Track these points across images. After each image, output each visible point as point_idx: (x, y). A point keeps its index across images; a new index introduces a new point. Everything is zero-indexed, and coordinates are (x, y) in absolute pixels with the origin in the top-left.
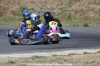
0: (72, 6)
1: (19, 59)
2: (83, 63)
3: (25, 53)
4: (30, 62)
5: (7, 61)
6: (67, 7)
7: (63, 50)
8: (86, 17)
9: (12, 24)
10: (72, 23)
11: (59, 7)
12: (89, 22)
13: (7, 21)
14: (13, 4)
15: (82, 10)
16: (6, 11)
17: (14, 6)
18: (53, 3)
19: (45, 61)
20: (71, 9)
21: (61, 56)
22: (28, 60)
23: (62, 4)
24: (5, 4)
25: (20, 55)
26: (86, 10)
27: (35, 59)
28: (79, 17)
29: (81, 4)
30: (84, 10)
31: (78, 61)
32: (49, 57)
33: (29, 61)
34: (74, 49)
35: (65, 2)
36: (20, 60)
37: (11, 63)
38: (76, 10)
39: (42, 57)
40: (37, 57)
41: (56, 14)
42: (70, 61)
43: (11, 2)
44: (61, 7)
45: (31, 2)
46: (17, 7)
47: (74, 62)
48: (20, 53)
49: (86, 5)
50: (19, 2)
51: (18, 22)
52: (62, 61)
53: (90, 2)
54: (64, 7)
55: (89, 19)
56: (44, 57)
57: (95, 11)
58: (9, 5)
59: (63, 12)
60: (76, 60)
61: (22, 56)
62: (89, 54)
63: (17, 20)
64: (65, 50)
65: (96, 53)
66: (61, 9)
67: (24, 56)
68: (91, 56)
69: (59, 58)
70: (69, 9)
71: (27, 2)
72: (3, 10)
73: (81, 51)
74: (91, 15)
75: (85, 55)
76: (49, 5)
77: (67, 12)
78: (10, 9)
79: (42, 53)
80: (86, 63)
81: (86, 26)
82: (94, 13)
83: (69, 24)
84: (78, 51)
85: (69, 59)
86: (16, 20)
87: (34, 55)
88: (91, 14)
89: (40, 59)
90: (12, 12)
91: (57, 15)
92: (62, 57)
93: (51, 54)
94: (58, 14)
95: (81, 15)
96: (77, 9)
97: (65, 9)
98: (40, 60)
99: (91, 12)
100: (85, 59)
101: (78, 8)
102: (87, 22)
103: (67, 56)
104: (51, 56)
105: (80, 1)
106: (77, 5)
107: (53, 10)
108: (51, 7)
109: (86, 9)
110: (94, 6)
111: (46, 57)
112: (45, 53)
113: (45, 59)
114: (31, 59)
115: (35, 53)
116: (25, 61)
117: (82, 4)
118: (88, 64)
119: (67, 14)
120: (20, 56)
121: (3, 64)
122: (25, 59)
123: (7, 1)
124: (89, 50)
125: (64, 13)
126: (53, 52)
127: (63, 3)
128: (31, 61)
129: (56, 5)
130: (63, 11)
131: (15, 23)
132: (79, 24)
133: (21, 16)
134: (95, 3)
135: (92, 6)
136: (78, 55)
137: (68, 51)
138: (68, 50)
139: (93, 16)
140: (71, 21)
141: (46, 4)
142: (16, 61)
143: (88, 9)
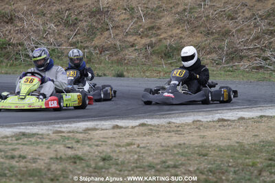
4: (11, 144)
6: (85, 41)
21: (70, 132)
26: (120, 45)
31: (100, 143)
33: (9, 142)
34: (94, 120)
39: (34, 135)
45: (18, 30)
57: (137, 47)
65: (135, 127)
71: (10, 32)
73: (108, 124)
74: (129, 55)
77: (86, 50)
79: (35, 127)
81: (120, 75)
82: (134, 52)
84: (103, 122)
89: (30, 139)
95: (111, 55)
96: (104, 44)
97: (82, 44)
100: (114, 138)
106: (103, 37)
107: (59, 46)
111: (42, 135)
113: (40, 138)
114: (14, 139)
124: (124, 121)
132: (106, 72)
134: (136, 33)
135: (131, 39)
136: (102, 132)
138: (83, 121)
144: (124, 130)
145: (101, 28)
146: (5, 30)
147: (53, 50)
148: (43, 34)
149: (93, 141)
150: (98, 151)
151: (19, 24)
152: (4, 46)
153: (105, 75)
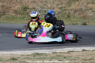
0: (72, 6)
1: (21, 56)
2: (81, 60)
3: (27, 50)
5: (9, 58)
7: (63, 48)
8: (85, 16)
9: (15, 23)
10: (71, 22)
11: (59, 6)
12: (87, 20)
13: (10, 19)
14: (15, 4)
15: (81, 10)
16: (9, 10)
17: (16, 6)
18: (53, 3)
19: (45, 58)
20: (70, 8)
22: (29, 57)
23: (61, 4)
24: (8, 4)
25: (22, 52)
28: (78, 16)
29: (79, 3)
30: (83, 9)
32: (50, 54)
35: (64, 2)
36: (21, 57)
37: (13, 60)
38: (75, 10)
40: (38, 54)
41: (56, 13)
42: (69, 58)
43: (13, 2)
44: (61, 6)
46: (19, 6)
47: (73, 59)
48: (22, 50)
49: (85, 4)
50: (21, 2)
51: (20, 21)
52: (62, 58)
53: (88, 1)
54: (64, 7)
55: (87, 18)
56: (44, 54)
58: (11, 4)
59: (63, 11)
60: (75, 57)
61: (23, 53)
62: (87, 51)
63: (19, 19)
64: (65, 48)
66: (60, 8)
67: (25, 53)
68: (89, 54)
69: (59, 55)
70: (68, 8)
72: (5, 9)
75: (84, 52)
76: (49, 4)
78: (13, 8)
80: (85, 60)
83: (68, 22)
85: (68, 56)
87: (35, 52)
88: (90, 14)
90: (14, 11)
91: (57, 14)
92: (61, 54)
93: (51, 52)
94: (58, 13)
98: (41, 57)
99: (89, 12)
101: (77, 7)
102: (85, 21)
103: (66, 53)
104: (51, 53)
105: (78, 1)
108: (51, 6)
109: (85, 8)
110: (92, 6)
112: (46, 50)
115: (36, 50)
116: (26, 58)
117: (80, 4)
118: (86, 61)
119: (67, 13)
120: (22, 53)
121: (5, 60)
122: (27, 55)
123: (9, 1)
125: (64, 12)
126: (53, 50)
127: (63, 2)
128: (32, 58)
129: (56, 4)
130: (62, 10)
131: (17, 22)
133: (23, 15)
137: (68, 48)
139: (91, 15)
140: (70, 20)
141: (47, 4)
142: (18, 58)
143: (86, 8)
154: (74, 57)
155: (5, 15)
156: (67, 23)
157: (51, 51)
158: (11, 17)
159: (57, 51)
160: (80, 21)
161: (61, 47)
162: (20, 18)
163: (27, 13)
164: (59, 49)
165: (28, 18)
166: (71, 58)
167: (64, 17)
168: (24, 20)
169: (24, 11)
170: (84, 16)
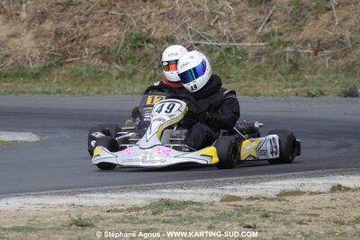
0: (305, 28)
1: (108, 211)
2: (325, 224)
3: (131, 190)
4: (143, 222)
5: (65, 218)
6: (287, 31)
7: (262, 180)
8: (353, 63)
9: (99, 93)
10: (302, 86)
11: (259, 30)
13: (83, 80)
14: (102, 23)
15: (340, 41)
16: (79, 47)
17: (106, 30)
18: (239, 19)
19: (194, 218)
20: (301, 36)
21: (251, 198)
22: (138, 215)
23: (269, 20)
24: (75, 24)
25: (112, 198)
26: (351, 38)
27: (161, 212)
28: (327, 65)
29: (333, 18)
30: (347, 40)
31: (308, 218)
32: (212, 204)
33: (141, 217)
34: (298, 176)
35: (278, 14)
36: (109, 215)
37: (78, 225)
38: (319, 41)
39: (186, 204)
40: (168, 204)
41: (250, 56)
42: (280, 217)
43: (95, 17)
44: (266, 30)
45: (164, 13)
46: (116, 32)
47: (294, 221)
48: (113, 191)
49: (352, 22)
50: (124, 16)
51: (119, 85)
52: (255, 219)
54: (276, 31)
56: (193, 204)
58: (88, 25)
59: (275, 48)
60: (304, 215)
61: (117, 202)
62: (348, 193)
63: (117, 78)
64: (269, 180)
66: (264, 38)
67: (124, 202)
68: (355, 200)
69: (245, 207)
70: (293, 37)
71: (149, 17)
72: (67, 43)
73: (322, 183)
75: (338, 195)
76: (226, 23)
77: (288, 49)
78: (94, 39)
79: (189, 191)
80: (336, 222)
81: (351, 94)
83: (293, 87)
84: (313, 180)
85: (279, 210)
86: (114, 78)
87: (161, 197)
89: (178, 212)
90: (99, 50)
91: (253, 60)
92: (254, 203)
93: (217, 195)
94: (257, 54)
95: (335, 57)
96: (322, 36)
97: (281, 37)
98: (180, 215)
100: (333, 208)
101: (325, 33)
103: (272, 199)
104: (217, 199)
105: (330, 9)
106: (320, 23)
107: (239, 41)
108: (232, 29)
109: (353, 36)
111: (200, 204)
112: (200, 191)
113: (198, 211)
114: (149, 211)
115: (164, 191)
116: (126, 220)
117: (337, 19)
118: (342, 227)
119: (288, 55)
120: (113, 202)
121: (50, 229)
122: (129, 210)
123: (81, 14)
124: (352, 177)
125: (277, 52)
126: (226, 187)
127: (275, 15)
128: (147, 218)
129: (250, 23)
130: (271, 44)
132: (325, 88)
133: (129, 64)
136: (312, 197)
137: (279, 182)
138: (277, 178)
140: (298, 80)
141: (216, 22)
142: (98, 218)
144: (351, 194)
145: (316, 7)
146: (139, 13)
147: (228, 50)
148: (209, 20)
149: (293, 214)
150: (302, 233)
151: (167, 3)
152: (139, 43)
153: (322, 93)
154: (300, 214)
155: (67, 63)
156: (289, 90)
157: (217, 191)
158: (87, 71)
159: (238, 194)
160: (336, 82)
161: (256, 176)
162: (121, 76)
163: (146, 55)
164: (247, 186)
165: (148, 74)
166: (288, 219)
167: (277, 71)
168: (133, 82)
169: (134, 48)
170: (350, 64)
